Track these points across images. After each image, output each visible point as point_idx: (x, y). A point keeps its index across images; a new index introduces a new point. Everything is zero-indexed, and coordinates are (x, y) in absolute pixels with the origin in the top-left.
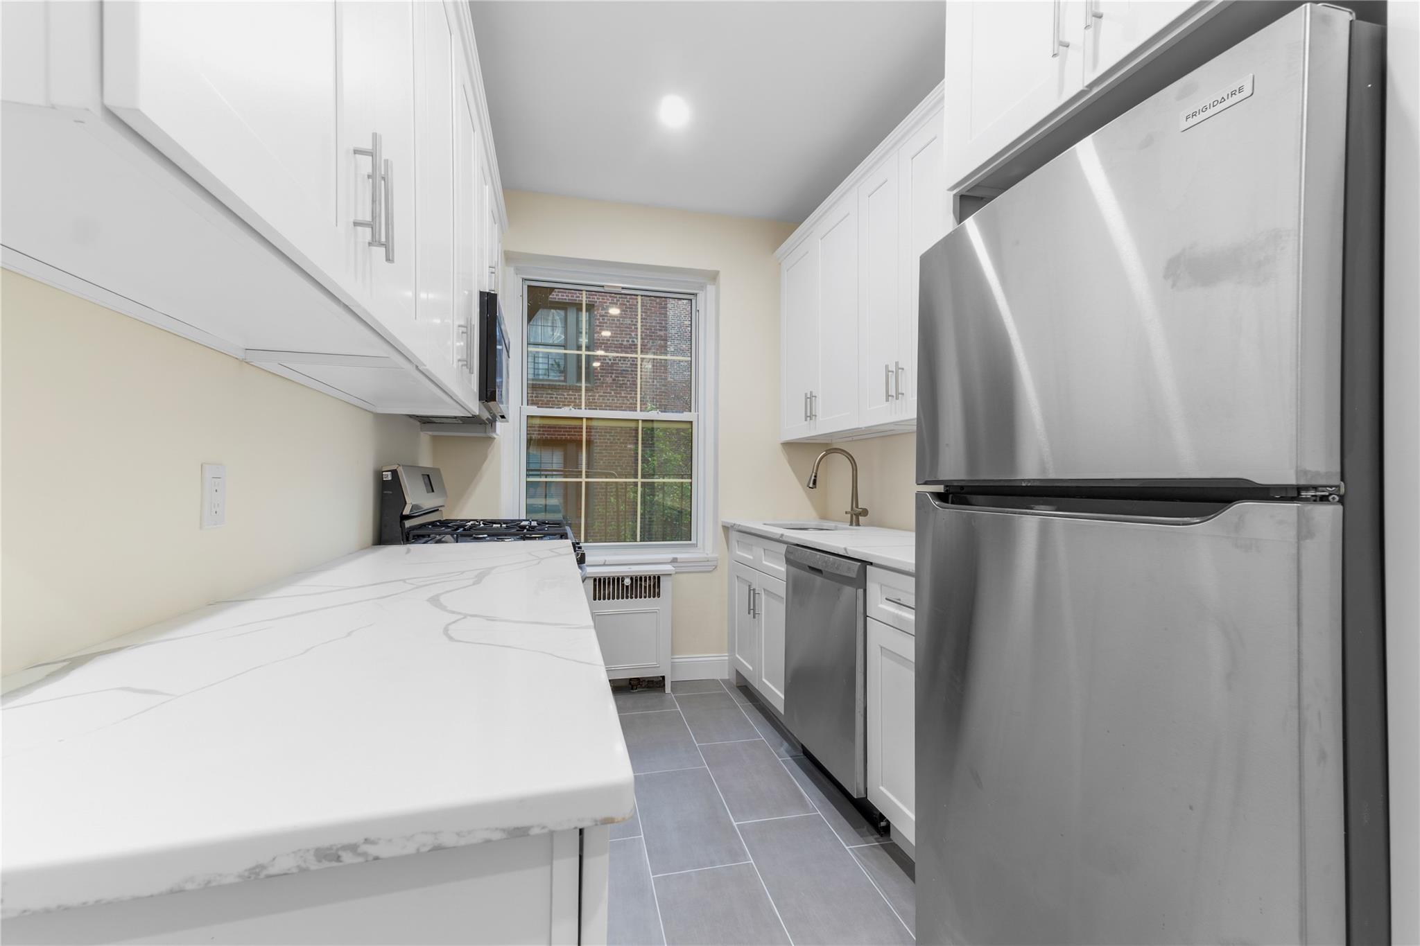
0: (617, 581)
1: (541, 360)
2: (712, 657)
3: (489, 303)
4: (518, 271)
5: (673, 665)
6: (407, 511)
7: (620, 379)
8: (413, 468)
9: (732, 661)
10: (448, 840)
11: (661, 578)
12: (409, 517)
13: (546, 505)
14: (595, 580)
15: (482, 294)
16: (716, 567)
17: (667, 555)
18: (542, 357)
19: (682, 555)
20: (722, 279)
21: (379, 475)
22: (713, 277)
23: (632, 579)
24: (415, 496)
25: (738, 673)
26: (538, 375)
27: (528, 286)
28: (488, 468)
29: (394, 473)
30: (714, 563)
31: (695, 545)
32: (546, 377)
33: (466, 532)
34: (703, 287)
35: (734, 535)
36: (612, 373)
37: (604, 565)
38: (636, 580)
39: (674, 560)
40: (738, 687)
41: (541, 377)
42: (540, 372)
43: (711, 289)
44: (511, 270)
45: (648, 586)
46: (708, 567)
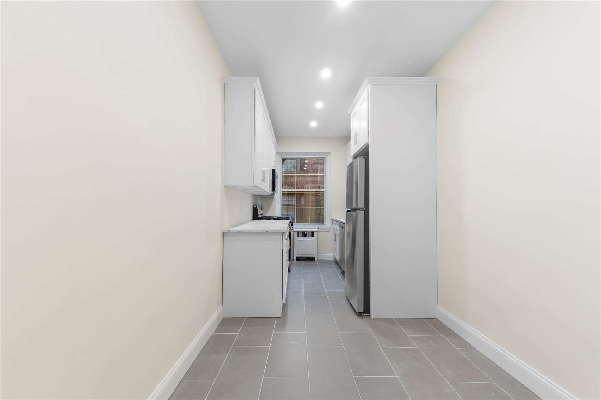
0: (303, 232)
1: (288, 165)
2: (329, 254)
3: (274, 171)
4: (280, 155)
5: (318, 255)
6: (258, 214)
7: (316, 170)
8: (258, 205)
9: (334, 255)
10: (274, 232)
11: (314, 232)
12: (259, 215)
13: (287, 214)
14: (298, 232)
15: (272, 170)
16: (330, 230)
17: (317, 227)
18: (289, 164)
19: (320, 227)
20: (331, 154)
21: (253, 206)
22: (329, 153)
23: (307, 232)
24: (260, 212)
25: (335, 258)
26: (287, 170)
27: (282, 159)
28: (273, 204)
29: (256, 206)
30: (329, 229)
31: (325, 225)
32: (290, 171)
33: (269, 218)
34: (327, 156)
35: (334, 222)
36: (313, 168)
37: (300, 229)
38: (308, 232)
39: (318, 228)
40: (335, 261)
41: (288, 171)
42: (288, 169)
43: (329, 156)
44: (278, 155)
45: (310, 234)
46: (328, 230)
